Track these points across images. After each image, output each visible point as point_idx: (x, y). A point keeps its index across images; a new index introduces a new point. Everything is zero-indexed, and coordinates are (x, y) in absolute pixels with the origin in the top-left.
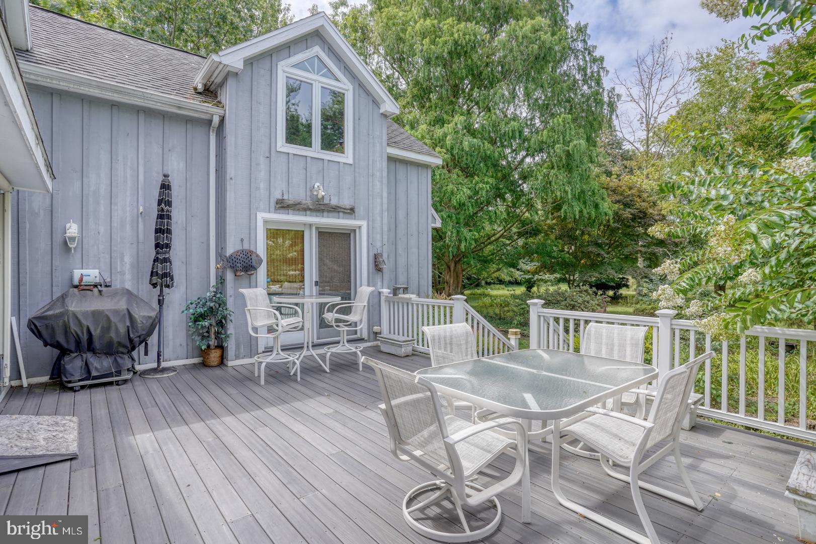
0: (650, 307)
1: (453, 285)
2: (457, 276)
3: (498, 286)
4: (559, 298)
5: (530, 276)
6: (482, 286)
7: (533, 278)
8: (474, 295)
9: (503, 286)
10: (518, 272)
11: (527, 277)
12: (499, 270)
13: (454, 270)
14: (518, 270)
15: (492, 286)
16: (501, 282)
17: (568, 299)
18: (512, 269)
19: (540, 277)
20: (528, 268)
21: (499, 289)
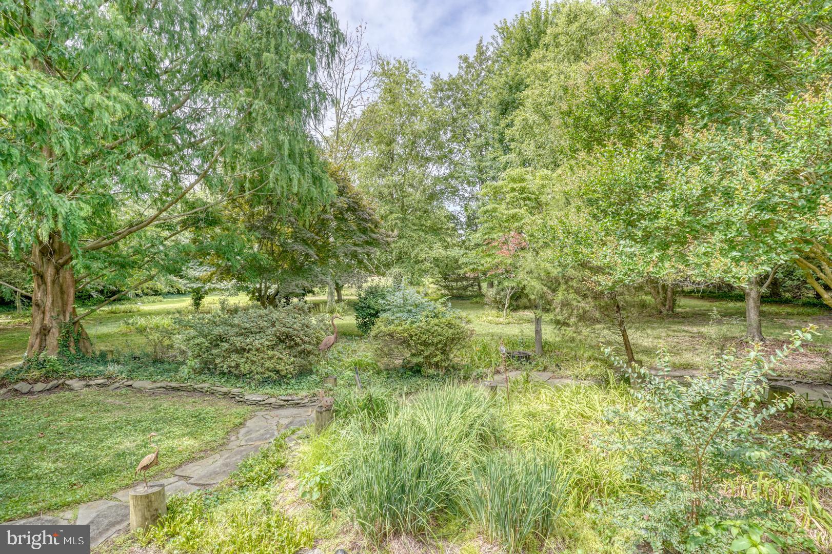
0: (401, 328)
1: (52, 310)
2: (62, 292)
3: (153, 298)
4: (263, 324)
5: (199, 285)
6: (128, 299)
7: (203, 287)
8: (114, 313)
9: (159, 298)
10: (181, 280)
11: (195, 286)
12: (151, 278)
13: (53, 282)
14: (181, 277)
15: (145, 298)
16: (157, 293)
17: (277, 324)
18: (172, 277)
19: (214, 285)
20: (197, 274)
21: (154, 302)
